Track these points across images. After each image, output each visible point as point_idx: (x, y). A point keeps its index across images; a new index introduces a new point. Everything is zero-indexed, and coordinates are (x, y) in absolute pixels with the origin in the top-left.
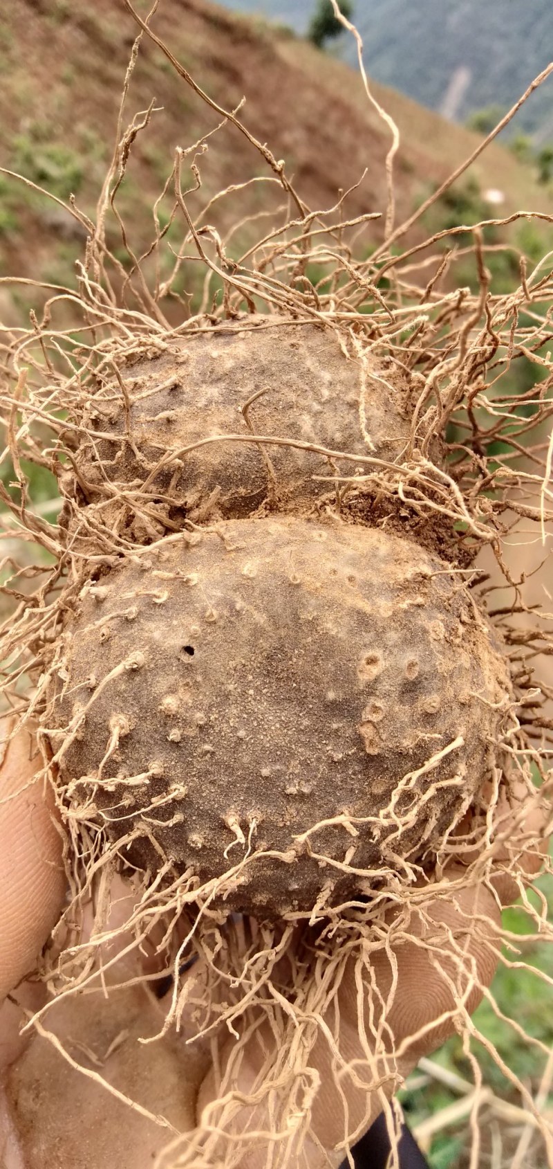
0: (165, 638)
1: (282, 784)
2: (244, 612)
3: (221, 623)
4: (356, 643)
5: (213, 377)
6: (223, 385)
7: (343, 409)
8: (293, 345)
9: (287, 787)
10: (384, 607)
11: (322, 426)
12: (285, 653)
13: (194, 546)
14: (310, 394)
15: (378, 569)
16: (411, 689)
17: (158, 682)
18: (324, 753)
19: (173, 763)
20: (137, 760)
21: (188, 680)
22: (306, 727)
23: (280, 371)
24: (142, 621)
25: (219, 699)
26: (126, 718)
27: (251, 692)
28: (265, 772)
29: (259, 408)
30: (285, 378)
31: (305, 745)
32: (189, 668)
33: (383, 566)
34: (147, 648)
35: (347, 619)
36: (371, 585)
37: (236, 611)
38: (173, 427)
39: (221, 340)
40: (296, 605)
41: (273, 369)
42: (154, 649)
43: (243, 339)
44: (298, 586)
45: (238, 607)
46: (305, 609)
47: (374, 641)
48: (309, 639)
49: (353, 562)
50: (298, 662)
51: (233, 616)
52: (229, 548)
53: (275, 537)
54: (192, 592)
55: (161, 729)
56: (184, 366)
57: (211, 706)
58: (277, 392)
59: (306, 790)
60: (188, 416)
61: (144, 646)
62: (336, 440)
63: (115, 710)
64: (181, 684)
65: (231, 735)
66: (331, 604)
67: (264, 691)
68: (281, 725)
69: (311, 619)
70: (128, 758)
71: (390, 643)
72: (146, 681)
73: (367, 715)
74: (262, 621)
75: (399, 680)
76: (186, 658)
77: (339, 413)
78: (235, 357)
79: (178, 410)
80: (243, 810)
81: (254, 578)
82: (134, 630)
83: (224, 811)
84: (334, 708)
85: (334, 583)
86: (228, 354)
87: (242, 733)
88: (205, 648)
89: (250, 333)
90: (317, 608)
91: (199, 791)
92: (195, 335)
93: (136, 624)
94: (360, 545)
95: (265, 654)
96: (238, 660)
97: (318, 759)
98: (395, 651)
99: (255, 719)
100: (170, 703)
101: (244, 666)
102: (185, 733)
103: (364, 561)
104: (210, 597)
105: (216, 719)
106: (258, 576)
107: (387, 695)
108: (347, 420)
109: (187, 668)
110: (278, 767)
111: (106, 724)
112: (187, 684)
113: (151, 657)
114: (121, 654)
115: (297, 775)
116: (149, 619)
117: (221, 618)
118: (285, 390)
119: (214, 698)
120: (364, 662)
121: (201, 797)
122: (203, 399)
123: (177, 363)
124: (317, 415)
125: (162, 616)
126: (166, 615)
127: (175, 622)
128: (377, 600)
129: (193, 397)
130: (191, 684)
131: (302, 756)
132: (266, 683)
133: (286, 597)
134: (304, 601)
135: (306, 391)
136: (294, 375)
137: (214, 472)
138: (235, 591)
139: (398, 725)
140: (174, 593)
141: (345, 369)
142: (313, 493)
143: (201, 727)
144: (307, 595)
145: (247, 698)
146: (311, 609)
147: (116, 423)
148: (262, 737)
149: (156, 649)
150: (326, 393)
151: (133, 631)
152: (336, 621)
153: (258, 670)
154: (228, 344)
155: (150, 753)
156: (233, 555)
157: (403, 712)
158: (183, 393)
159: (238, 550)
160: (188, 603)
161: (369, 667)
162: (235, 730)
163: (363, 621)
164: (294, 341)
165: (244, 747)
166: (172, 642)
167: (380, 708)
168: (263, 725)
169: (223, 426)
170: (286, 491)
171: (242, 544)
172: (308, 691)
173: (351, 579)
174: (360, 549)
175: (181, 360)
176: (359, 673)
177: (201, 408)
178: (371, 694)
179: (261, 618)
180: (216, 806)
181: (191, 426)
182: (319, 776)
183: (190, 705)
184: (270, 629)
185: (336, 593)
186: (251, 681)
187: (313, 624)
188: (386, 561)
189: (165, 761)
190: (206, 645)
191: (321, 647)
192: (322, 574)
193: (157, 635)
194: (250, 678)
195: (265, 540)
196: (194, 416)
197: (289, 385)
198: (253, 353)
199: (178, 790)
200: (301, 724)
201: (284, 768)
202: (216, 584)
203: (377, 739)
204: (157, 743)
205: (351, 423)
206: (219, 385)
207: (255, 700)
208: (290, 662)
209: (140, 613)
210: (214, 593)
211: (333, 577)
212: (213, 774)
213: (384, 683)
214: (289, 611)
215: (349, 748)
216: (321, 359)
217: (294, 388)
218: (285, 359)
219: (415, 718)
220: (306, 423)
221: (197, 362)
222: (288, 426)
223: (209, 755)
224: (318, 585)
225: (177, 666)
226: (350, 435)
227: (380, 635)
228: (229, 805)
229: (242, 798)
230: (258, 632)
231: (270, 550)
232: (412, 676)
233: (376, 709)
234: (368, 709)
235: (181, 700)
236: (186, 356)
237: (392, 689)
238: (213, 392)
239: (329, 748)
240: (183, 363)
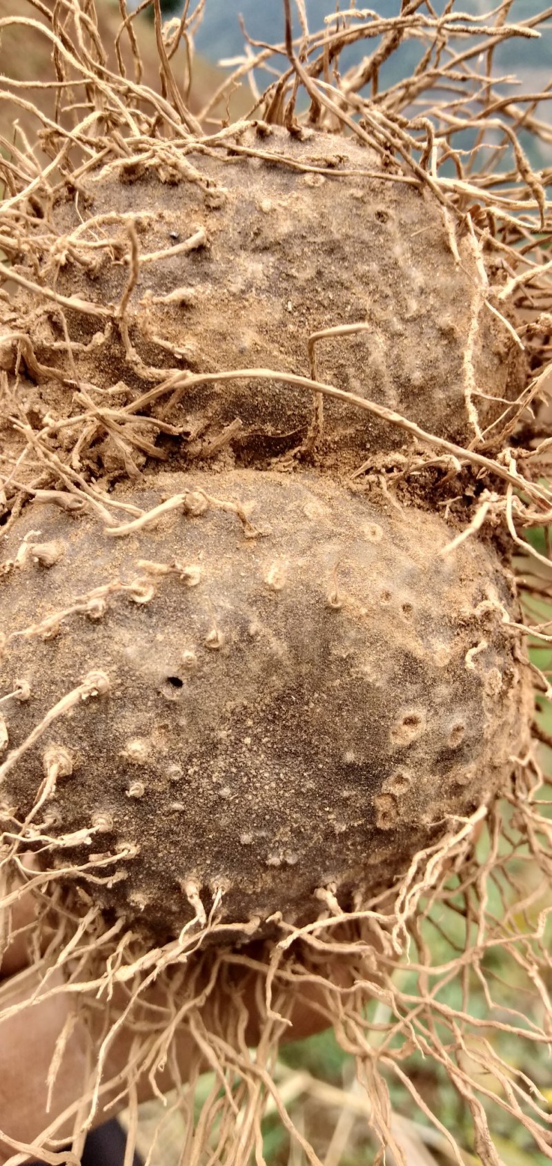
0: (143, 658)
1: (263, 852)
2: (259, 638)
3: (226, 651)
4: (395, 697)
5: (258, 242)
6: (271, 259)
7: (432, 336)
8: (380, 215)
9: (270, 856)
10: (441, 650)
11: (398, 356)
12: (302, 696)
13: (196, 516)
14: (392, 303)
15: (440, 594)
16: (448, 758)
17: (123, 717)
18: (323, 821)
19: (126, 818)
20: (75, 803)
21: (167, 722)
22: (310, 790)
23: (356, 254)
24: (111, 624)
25: (204, 748)
26: (69, 754)
27: (248, 740)
28: (246, 838)
29: (317, 309)
30: (362, 268)
31: (302, 810)
32: (171, 706)
33: (446, 589)
34: (114, 668)
35: (390, 663)
36: (428, 618)
37: (249, 635)
38: (188, 315)
39: (278, 179)
40: (329, 636)
41: (347, 249)
42: (124, 672)
43: (311, 188)
44: (337, 610)
45: (253, 628)
46: (340, 643)
47: (420, 696)
48: (338, 682)
49: (411, 581)
50: (315, 709)
51: (244, 641)
52: (249, 534)
53: (312, 524)
54: (190, 595)
55: (117, 776)
56: (217, 214)
57: (190, 757)
58: (347, 288)
59: (291, 861)
60: (213, 302)
61: (110, 664)
62: (412, 382)
63: (54, 739)
64: (156, 726)
65: (211, 792)
66: (375, 640)
67: (265, 740)
68: (277, 784)
69: (344, 656)
70: (63, 798)
71: (438, 700)
72: (106, 712)
73: (389, 786)
74: (281, 653)
75: (437, 747)
76: (168, 692)
77: (425, 341)
78: (295, 217)
79: (200, 288)
80: (206, 876)
81: (280, 591)
82: (98, 634)
83: (182, 874)
84: (349, 773)
85: (385, 611)
86: (285, 208)
87: (225, 792)
88: (198, 683)
89: (322, 179)
90: (356, 642)
91: (154, 851)
92: (236, 157)
93: (101, 627)
94: (421, 552)
95: (275, 694)
96: (239, 700)
97: (315, 828)
98: (442, 711)
99: (246, 775)
100: (137, 748)
101: (245, 708)
102: (151, 786)
103: (424, 579)
104: (215, 609)
105: (195, 772)
106: (285, 587)
107: (420, 763)
108: (433, 355)
109: (168, 706)
110: (263, 834)
111: (39, 752)
112: (165, 727)
113: (119, 681)
114: (73, 666)
115: (285, 844)
116: (120, 623)
117: (227, 643)
118: (358, 288)
119: (198, 747)
120: (401, 722)
121: (156, 857)
122: (240, 279)
123: (208, 207)
124: (395, 336)
125: (141, 622)
126: (148, 621)
127: (160, 637)
128: (433, 641)
129: (225, 273)
130: (170, 727)
131: (296, 822)
132: (267, 731)
133: (318, 622)
134: (341, 631)
135: (387, 296)
136: (374, 267)
137: (236, 397)
138: (251, 605)
139: (422, 798)
140: (161, 588)
141: (445, 272)
142: (363, 447)
143: (173, 784)
144: (346, 623)
145: (241, 748)
146: (347, 644)
147: (96, 279)
148: (250, 797)
149: (128, 672)
150: (414, 306)
151: (95, 636)
152: (377, 666)
153: (262, 714)
154: (286, 188)
155: (96, 801)
156: (254, 543)
157: (432, 782)
158: (209, 260)
159: (260, 537)
160: (182, 610)
161: (406, 728)
162: (218, 786)
163: (411, 667)
164: (381, 207)
165: (225, 808)
166: (153, 668)
167: (407, 780)
168: (254, 783)
169: (262, 329)
170: (329, 438)
171: (266, 528)
172: (321, 747)
173: (407, 608)
174: (422, 561)
175: (214, 203)
176: (392, 737)
177: (234, 295)
178: (399, 761)
179: (279, 647)
180: (173, 868)
181: (215, 320)
182: (311, 845)
183: (164, 754)
184: (288, 663)
185: (384, 625)
186: (250, 727)
187: (346, 663)
188: (450, 583)
189: (116, 815)
190: (199, 678)
191: (350, 694)
192: (371, 596)
193: (131, 651)
194: (250, 723)
195: (299, 526)
196: (222, 304)
197: (365, 279)
198: (322, 215)
199: (128, 849)
200: (303, 786)
201: (270, 834)
202: (224, 587)
203: (393, 813)
204: (109, 791)
205: (437, 360)
206: (265, 258)
207: (250, 750)
208: (306, 708)
209: (109, 611)
210: (221, 603)
211: (384, 603)
212: (178, 834)
213: (420, 750)
214: (318, 642)
215: (355, 819)
216: (416, 247)
217: (372, 287)
218: (367, 236)
219: (443, 790)
220: (378, 346)
221: (237, 211)
222: (352, 347)
223: (177, 814)
224: (364, 611)
225: (155, 700)
226: (432, 378)
227: (426, 690)
228: (190, 869)
229: (208, 862)
230: (272, 666)
231: (305, 545)
232: (453, 744)
233: (400, 780)
234: (392, 779)
235: (153, 747)
236: (223, 198)
237: (427, 757)
238: (255, 267)
239: (332, 816)
240: (217, 209)
